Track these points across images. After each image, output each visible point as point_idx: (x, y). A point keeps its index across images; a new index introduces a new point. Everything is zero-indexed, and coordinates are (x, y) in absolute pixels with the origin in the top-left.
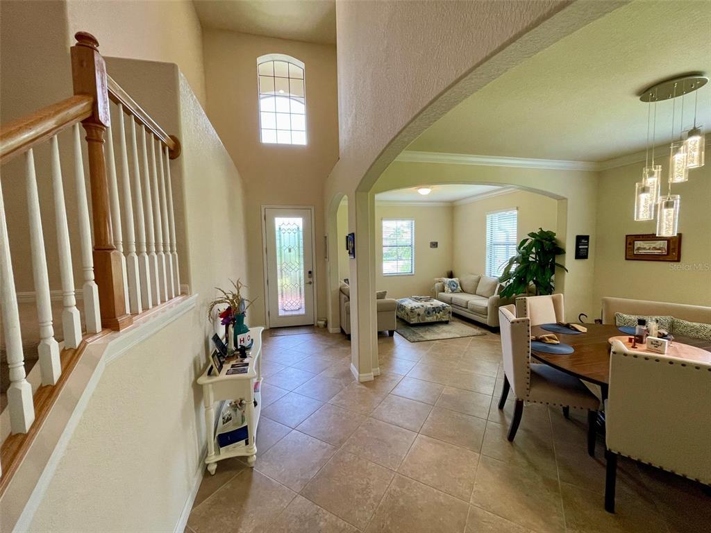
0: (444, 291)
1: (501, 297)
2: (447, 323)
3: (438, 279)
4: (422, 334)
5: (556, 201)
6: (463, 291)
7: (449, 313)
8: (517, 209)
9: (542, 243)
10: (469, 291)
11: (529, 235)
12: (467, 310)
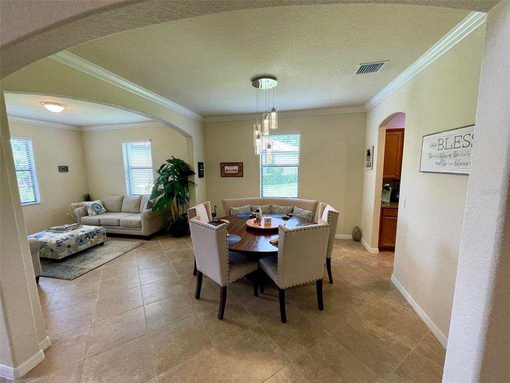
0: (87, 215)
1: (153, 211)
2: (102, 244)
3: (75, 204)
4: (81, 266)
5: (185, 138)
6: (108, 211)
7: (104, 234)
8: (150, 140)
9: (179, 167)
10: (113, 211)
11: (167, 161)
12: (120, 227)
